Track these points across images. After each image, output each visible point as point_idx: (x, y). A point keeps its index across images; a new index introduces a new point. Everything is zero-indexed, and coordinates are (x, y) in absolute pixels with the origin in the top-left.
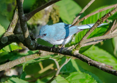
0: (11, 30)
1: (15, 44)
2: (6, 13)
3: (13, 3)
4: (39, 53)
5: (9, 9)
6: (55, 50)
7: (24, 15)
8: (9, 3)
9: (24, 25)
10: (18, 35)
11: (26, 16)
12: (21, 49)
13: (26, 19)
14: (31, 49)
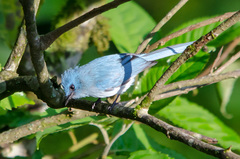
0: (13, 67)
1: (22, 94)
2: (3, 33)
3: (18, 13)
4: (69, 114)
5: (9, 25)
6: (100, 108)
7: (38, 38)
8: (9, 11)
9: (39, 58)
10: (26, 78)
11: (42, 39)
13: (43, 45)
14: (53, 106)
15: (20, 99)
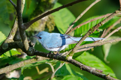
0: (12, 37)
1: (15, 49)
2: (8, 22)
3: (15, 13)
4: (36, 59)
5: (11, 18)
6: (51, 56)
7: (23, 24)
8: (11, 12)
9: (23, 33)
10: (17, 42)
11: (25, 25)
12: (20, 54)
13: (25, 28)
14: (29, 55)
15: (15, 52)
